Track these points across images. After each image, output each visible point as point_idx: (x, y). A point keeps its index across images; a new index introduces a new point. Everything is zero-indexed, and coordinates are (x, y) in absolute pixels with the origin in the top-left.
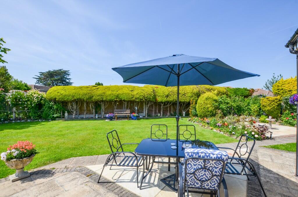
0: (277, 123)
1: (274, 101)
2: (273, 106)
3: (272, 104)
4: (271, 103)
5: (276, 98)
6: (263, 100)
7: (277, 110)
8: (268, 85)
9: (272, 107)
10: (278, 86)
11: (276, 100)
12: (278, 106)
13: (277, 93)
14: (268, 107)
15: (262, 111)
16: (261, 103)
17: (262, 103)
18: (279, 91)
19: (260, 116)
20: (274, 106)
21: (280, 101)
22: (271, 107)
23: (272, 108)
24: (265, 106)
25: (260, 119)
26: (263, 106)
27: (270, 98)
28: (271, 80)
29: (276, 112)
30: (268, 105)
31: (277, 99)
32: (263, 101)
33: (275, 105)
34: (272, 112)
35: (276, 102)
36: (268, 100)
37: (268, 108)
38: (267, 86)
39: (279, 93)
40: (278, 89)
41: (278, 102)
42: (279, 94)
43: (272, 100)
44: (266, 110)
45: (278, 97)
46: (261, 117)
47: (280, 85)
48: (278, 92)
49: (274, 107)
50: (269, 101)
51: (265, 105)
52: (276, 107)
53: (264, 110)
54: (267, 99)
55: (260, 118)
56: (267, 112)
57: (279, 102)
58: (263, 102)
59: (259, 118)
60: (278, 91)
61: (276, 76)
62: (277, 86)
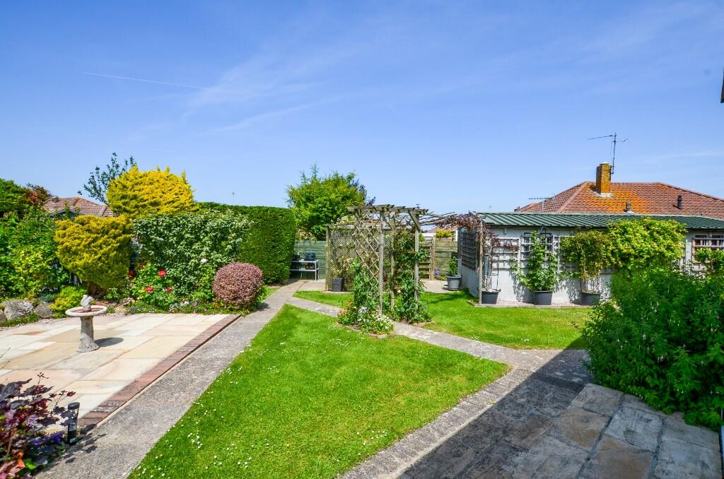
0: (117, 309)
1: (107, 233)
2: (102, 251)
3: (100, 241)
4: (95, 240)
5: (114, 222)
6: (65, 229)
7: (117, 263)
8: (99, 184)
9: (99, 255)
10: (124, 187)
11: (113, 227)
12: (119, 249)
13: (120, 207)
14: (85, 255)
15: (66, 270)
16: (57, 239)
17: (61, 240)
18: (127, 203)
19: (59, 291)
20: (105, 249)
21: (125, 232)
22: (96, 253)
23: (100, 258)
24: (75, 253)
25: (53, 306)
26: (67, 250)
27: (91, 222)
28: (108, 172)
29: (116, 272)
30: (85, 246)
31: (118, 224)
32: (67, 234)
33: (110, 247)
34: (101, 271)
35: (115, 237)
36: (86, 227)
37: (87, 258)
38: (95, 188)
39: (128, 208)
40: (124, 197)
41: (120, 235)
42: (125, 210)
43: (99, 227)
44: (76, 267)
45: (122, 219)
46: (62, 294)
47: (129, 184)
48: (124, 204)
49: (106, 255)
50: (89, 231)
51: (74, 248)
52: (112, 254)
53: (69, 266)
54: (83, 224)
55: (57, 301)
56: (81, 272)
57: (123, 236)
58: (64, 235)
59: (53, 301)
60: (123, 201)
61: (120, 162)
62: (120, 186)
